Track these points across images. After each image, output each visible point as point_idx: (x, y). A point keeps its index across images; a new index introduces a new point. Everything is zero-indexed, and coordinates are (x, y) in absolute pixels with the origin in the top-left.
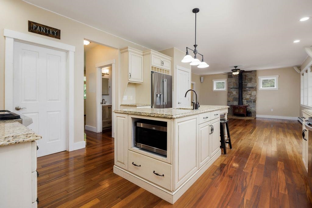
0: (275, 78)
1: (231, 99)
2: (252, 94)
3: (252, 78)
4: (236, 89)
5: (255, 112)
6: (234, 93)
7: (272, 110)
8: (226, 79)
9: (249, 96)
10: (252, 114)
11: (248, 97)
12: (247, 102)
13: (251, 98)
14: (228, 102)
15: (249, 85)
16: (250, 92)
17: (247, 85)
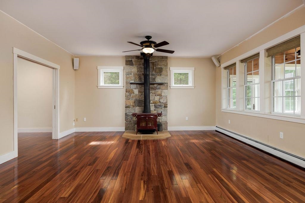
0: (190, 71)
1: (131, 102)
2: (163, 94)
3: (162, 68)
4: (138, 86)
5: (166, 123)
6: (136, 92)
7: (187, 118)
8: (122, 68)
9: (159, 97)
10: (163, 126)
11: (157, 98)
12: (155, 107)
13: (162, 101)
14: (126, 108)
15: (159, 80)
16: (159, 91)
17: (154, 79)
